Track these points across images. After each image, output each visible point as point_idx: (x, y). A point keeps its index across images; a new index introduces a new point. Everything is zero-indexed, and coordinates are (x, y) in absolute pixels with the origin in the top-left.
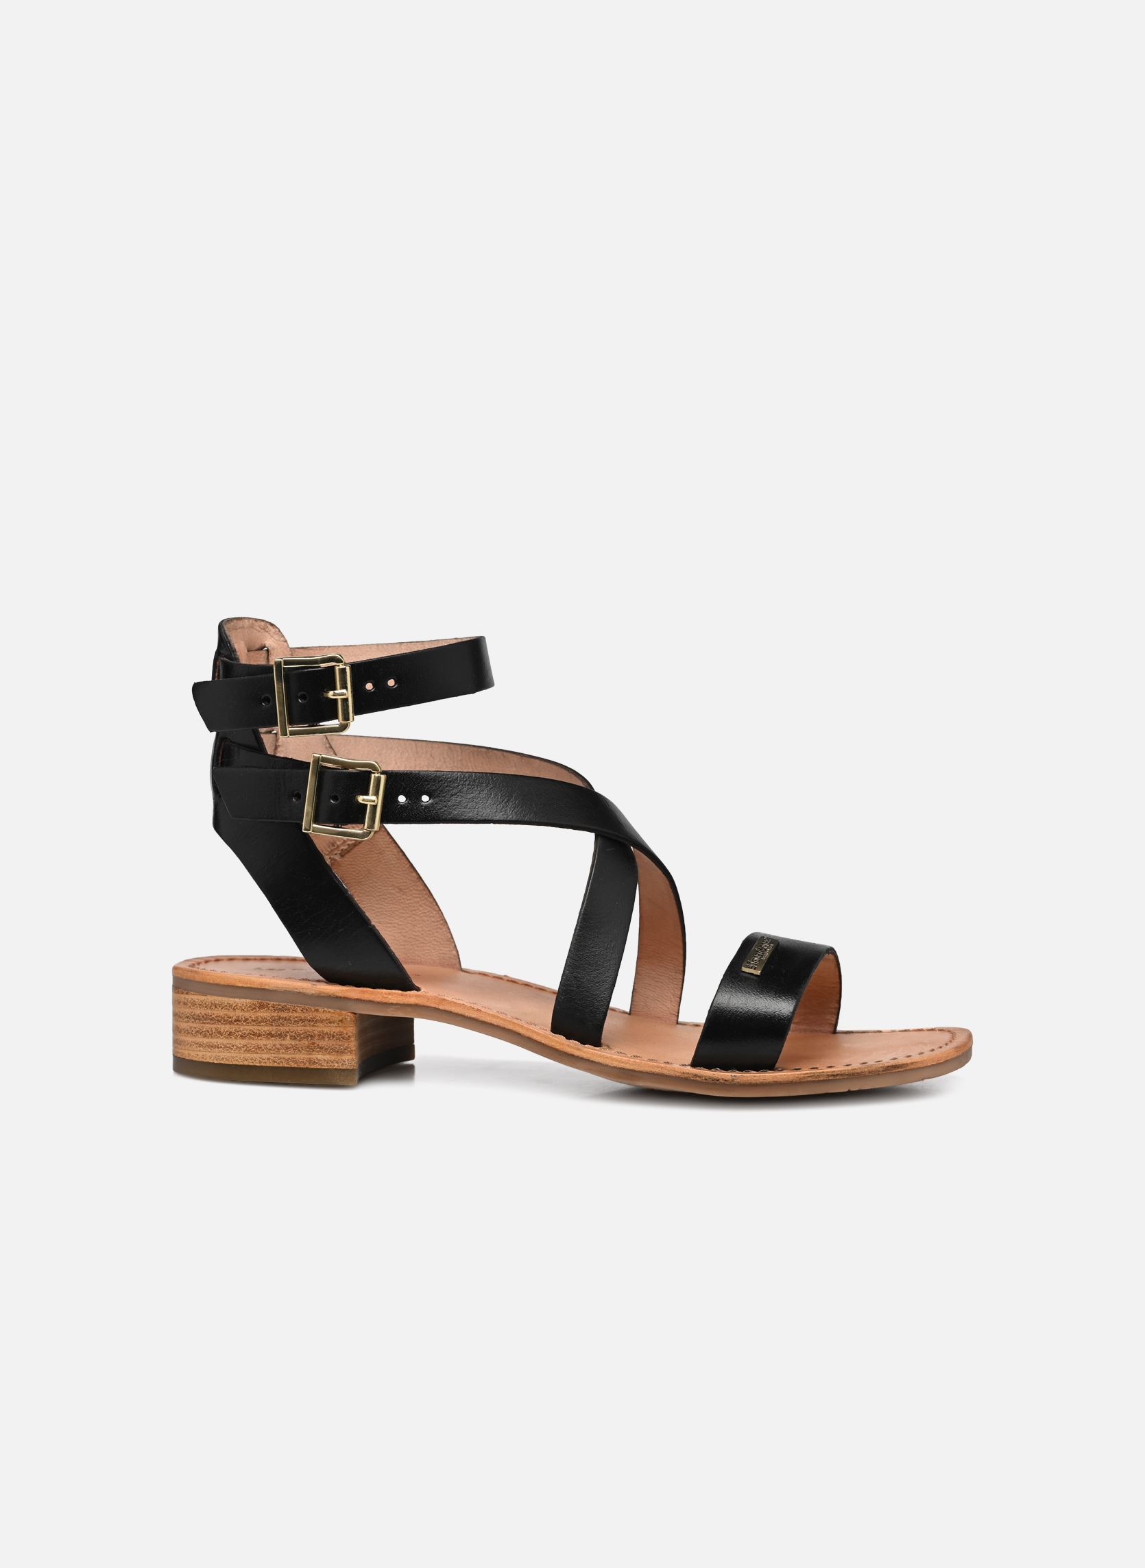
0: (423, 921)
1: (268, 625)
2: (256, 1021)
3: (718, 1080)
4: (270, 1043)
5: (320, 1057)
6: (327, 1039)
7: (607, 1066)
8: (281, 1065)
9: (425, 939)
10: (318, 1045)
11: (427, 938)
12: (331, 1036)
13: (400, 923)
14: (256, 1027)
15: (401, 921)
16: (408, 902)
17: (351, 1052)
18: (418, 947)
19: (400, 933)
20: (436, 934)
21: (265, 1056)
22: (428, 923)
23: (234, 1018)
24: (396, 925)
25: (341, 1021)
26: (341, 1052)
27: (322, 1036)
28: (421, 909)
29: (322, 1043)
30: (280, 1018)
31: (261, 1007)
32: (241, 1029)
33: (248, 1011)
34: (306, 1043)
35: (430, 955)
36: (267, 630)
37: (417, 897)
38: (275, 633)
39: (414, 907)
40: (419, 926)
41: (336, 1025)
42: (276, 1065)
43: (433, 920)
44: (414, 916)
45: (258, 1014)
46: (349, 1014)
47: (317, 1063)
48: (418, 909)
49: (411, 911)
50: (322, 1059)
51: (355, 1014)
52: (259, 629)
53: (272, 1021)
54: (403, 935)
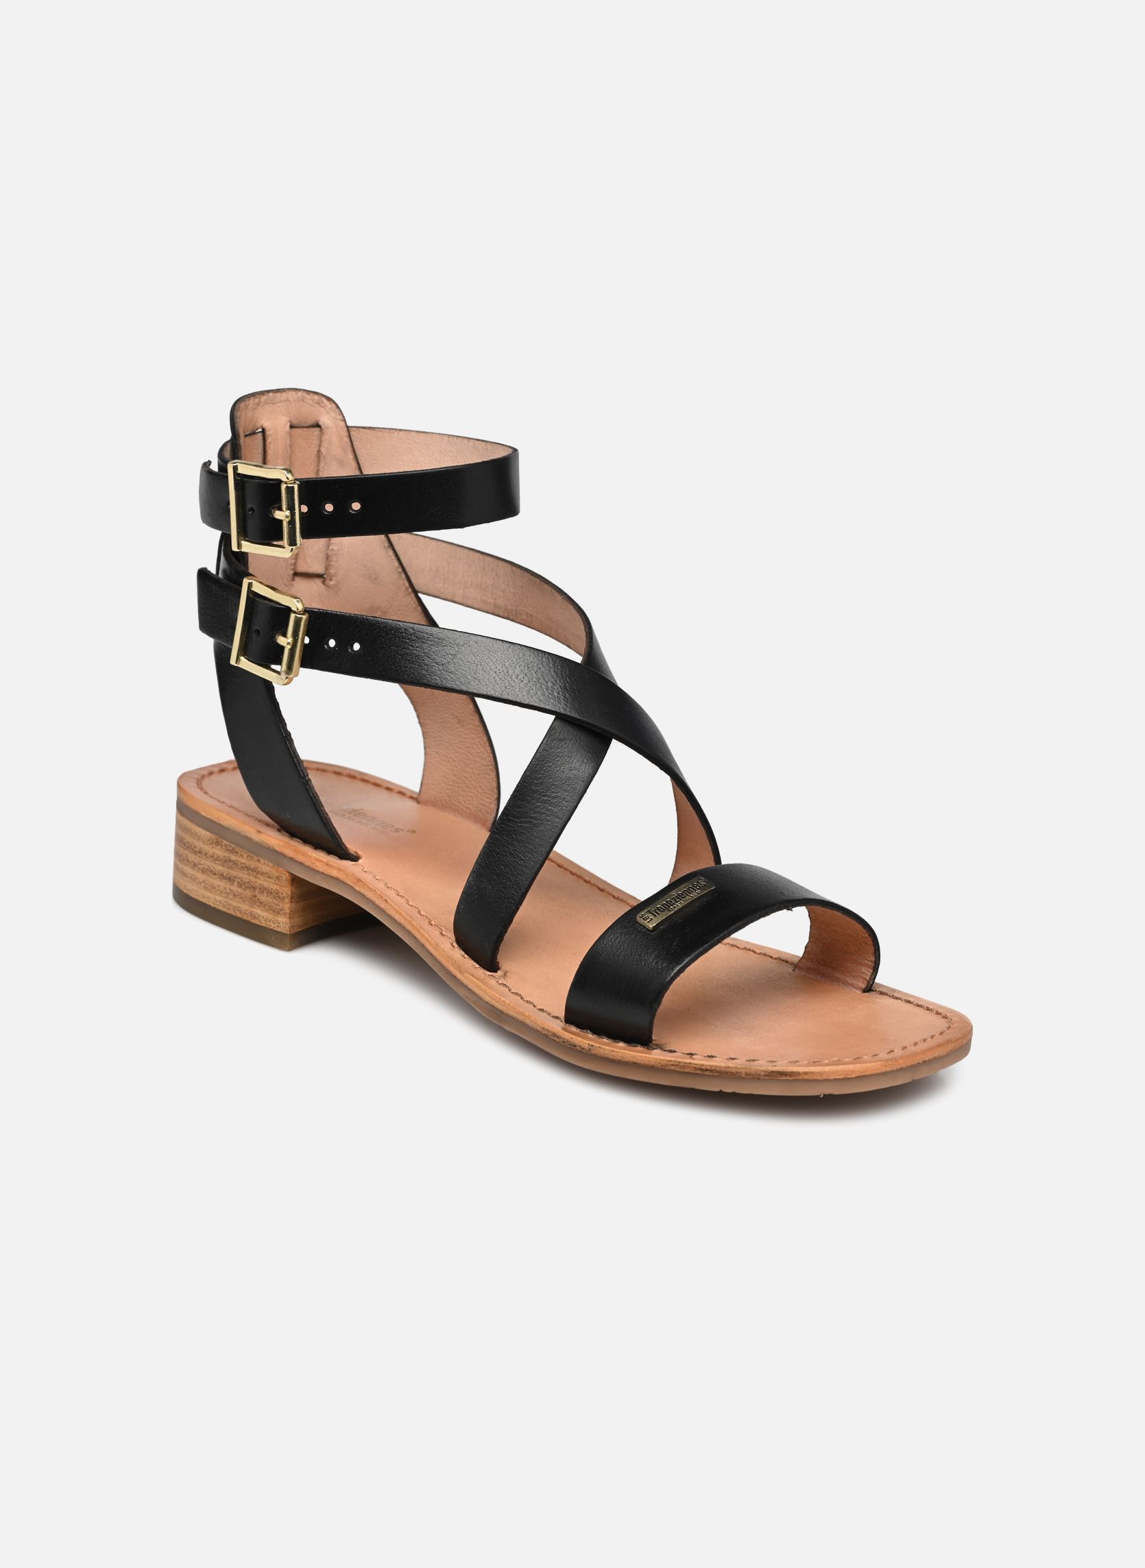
0: (475, 761)
1: (324, 399)
2: (215, 859)
3: (575, 1046)
4: (222, 884)
5: (259, 912)
6: (266, 895)
7: (481, 998)
8: (229, 912)
9: (472, 784)
10: (259, 899)
11: (474, 783)
12: (270, 893)
13: (455, 759)
14: (212, 864)
15: (456, 757)
16: (464, 736)
17: (285, 914)
18: (463, 791)
19: (452, 770)
20: (483, 780)
21: (218, 898)
22: (479, 765)
23: (198, 849)
24: (450, 760)
25: (278, 878)
26: (277, 912)
27: (263, 890)
28: (475, 747)
29: (263, 898)
30: (230, 861)
31: (218, 843)
32: (202, 862)
33: (207, 845)
34: (250, 894)
35: (470, 804)
36: (322, 405)
37: (472, 733)
38: (331, 409)
39: (470, 743)
40: (470, 766)
41: (273, 881)
42: (225, 910)
43: (484, 762)
44: (468, 754)
45: (215, 851)
46: (285, 872)
47: (257, 918)
48: (473, 747)
49: (467, 748)
50: (262, 916)
51: (291, 874)
52: (312, 403)
53: (226, 862)
54: (454, 774)
